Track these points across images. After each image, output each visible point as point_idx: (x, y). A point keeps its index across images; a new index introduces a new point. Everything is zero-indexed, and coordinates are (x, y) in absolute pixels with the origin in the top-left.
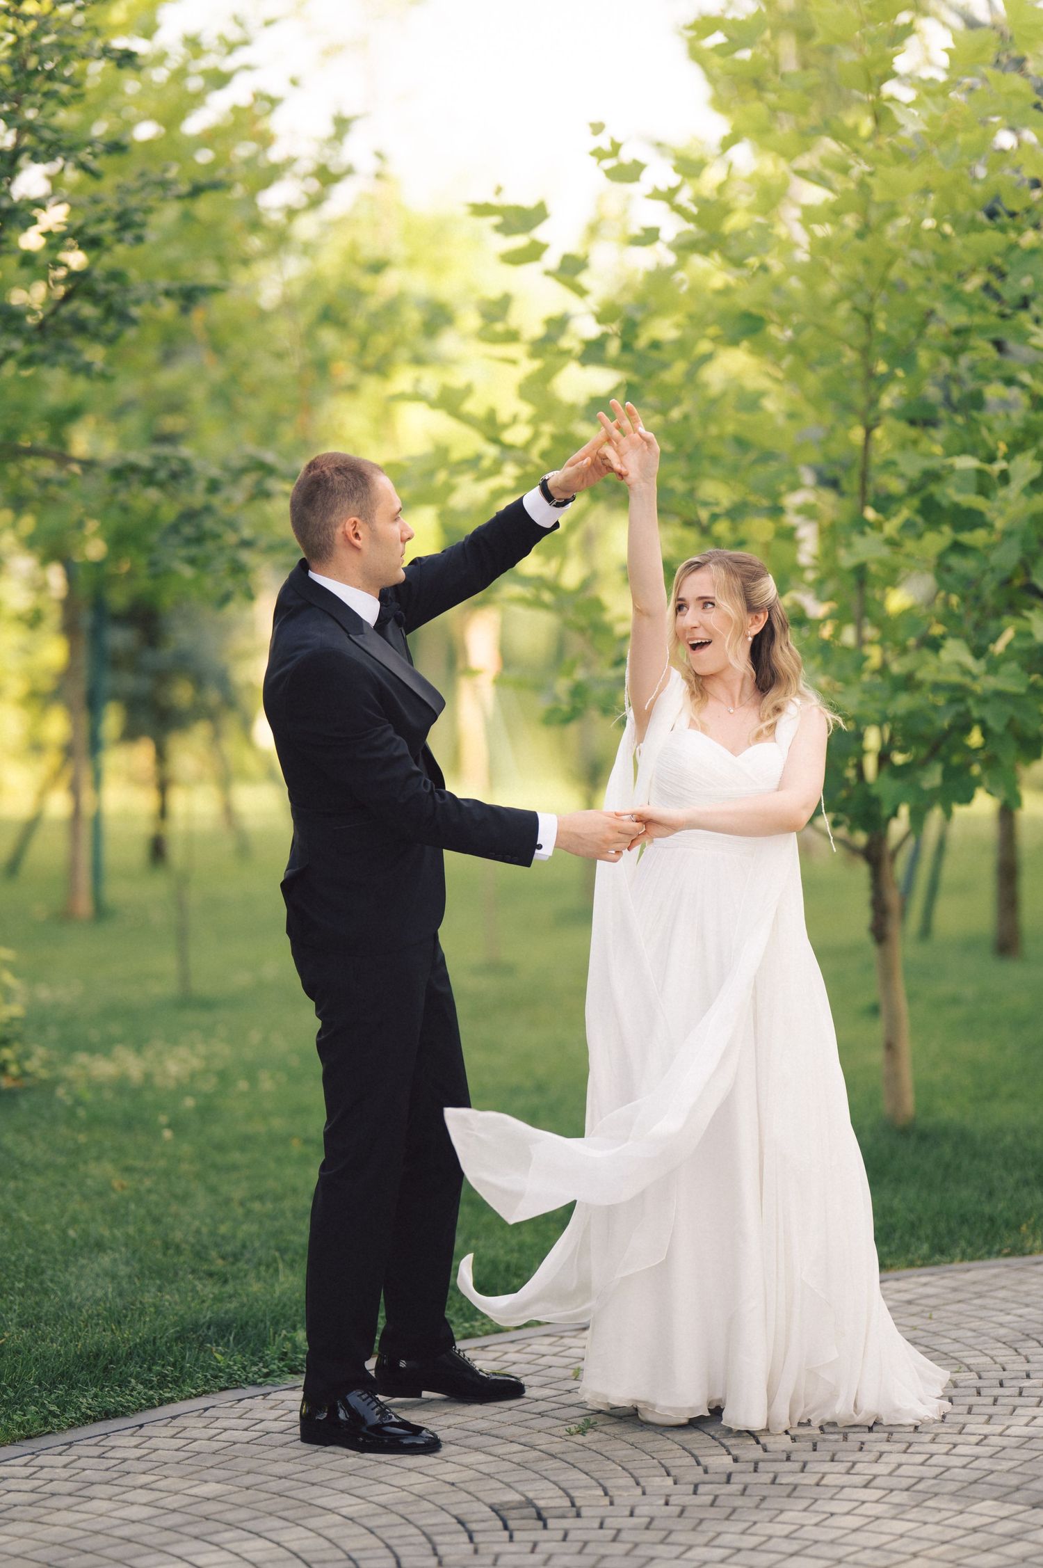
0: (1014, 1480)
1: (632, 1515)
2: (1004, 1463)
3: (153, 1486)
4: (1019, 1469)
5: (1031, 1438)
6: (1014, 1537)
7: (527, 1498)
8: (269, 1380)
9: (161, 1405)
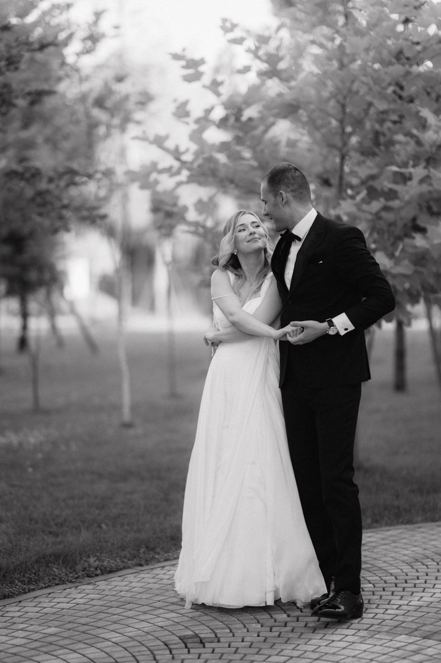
0: (414, 626)
1: (243, 641)
2: (409, 618)
3: (26, 629)
4: (416, 621)
5: (421, 607)
6: (416, 652)
7: (195, 633)
8: (78, 580)
9: (29, 592)
